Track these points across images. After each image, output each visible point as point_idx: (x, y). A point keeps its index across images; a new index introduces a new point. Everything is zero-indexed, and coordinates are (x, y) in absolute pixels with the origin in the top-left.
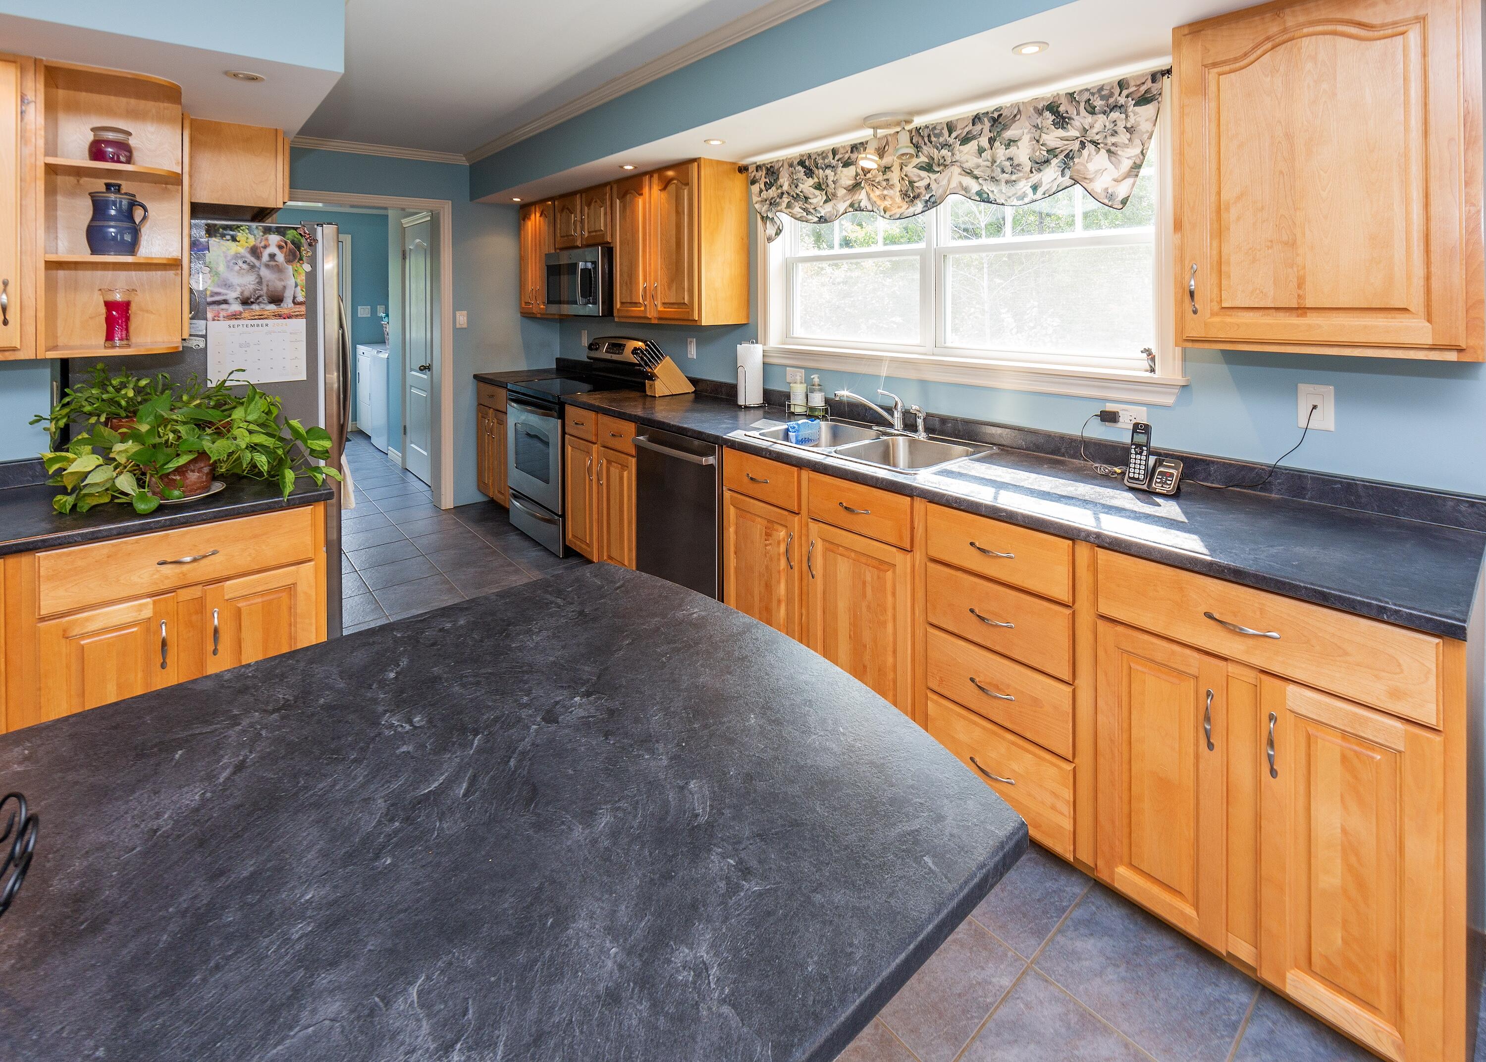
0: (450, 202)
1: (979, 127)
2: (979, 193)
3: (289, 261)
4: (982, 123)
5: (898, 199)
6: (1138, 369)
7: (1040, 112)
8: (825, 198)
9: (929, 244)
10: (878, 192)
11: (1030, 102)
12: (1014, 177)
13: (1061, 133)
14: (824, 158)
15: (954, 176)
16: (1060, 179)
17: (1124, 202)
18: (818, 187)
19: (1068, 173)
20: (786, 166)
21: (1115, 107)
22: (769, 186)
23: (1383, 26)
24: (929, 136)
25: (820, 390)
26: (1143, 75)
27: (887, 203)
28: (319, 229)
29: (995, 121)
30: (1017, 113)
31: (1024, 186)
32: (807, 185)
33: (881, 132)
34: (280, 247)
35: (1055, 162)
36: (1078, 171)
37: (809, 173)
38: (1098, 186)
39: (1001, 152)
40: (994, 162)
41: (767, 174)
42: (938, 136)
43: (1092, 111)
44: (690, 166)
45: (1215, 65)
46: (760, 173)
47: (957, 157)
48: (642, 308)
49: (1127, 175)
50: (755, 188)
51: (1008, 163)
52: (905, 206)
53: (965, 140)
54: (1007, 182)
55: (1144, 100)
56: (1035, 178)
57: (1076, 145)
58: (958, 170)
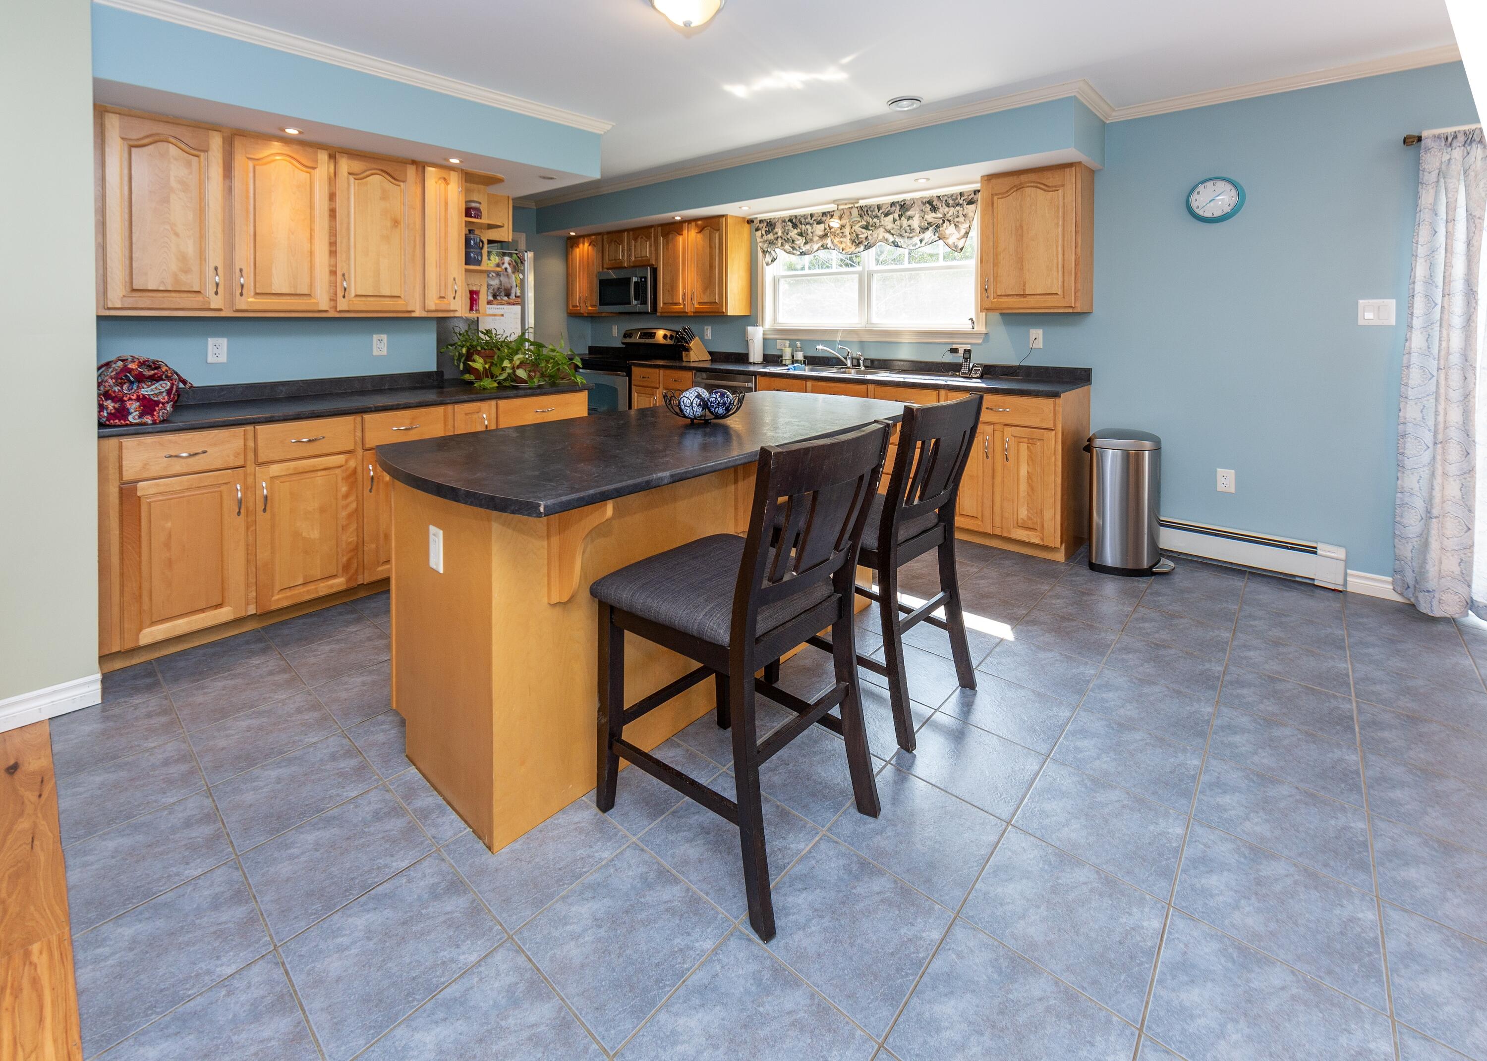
0: (525, 234)
1: (893, 208)
2: (893, 242)
3: (514, 273)
4: (896, 207)
5: (849, 243)
6: (967, 327)
7: (924, 204)
8: (804, 241)
9: (864, 268)
10: (838, 239)
11: (919, 199)
12: (911, 235)
13: (934, 215)
14: (805, 219)
15: (881, 233)
16: (933, 237)
17: (961, 249)
18: (801, 234)
19: (937, 235)
20: (780, 221)
21: (958, 205)
22: (767, 233)
23: (1052, 187)
24: (867, 211)
25: (801, 351)
26: (970, 191)
27: (843, 246)
28: (526, 254)
29: (902, 206)
30: (913, 202)
31: (916, 240)
32: (793, 233)
33: (841, 207)
34: (509, 264)
35: (931, 229)
36: (941, 234)
37: (795, 226)
38: (950, 241)
39: (905, 222)
40: (901, 227)
41: (767, 225)
42: (872, 211)
43: (948, 206)
44: (720, 220)
45: (996, 194)
46: (762, 225)
47: (882, 223)
48: (682, 306)
49: (963, 237)
50: (759, 234)
51: (908, 228)
52: (853, 247)
53: (886, 215)
54: (908, 238)
55: (971, 202)
56: (921, 236)
57: (941, 221)
58: (883, 230)
